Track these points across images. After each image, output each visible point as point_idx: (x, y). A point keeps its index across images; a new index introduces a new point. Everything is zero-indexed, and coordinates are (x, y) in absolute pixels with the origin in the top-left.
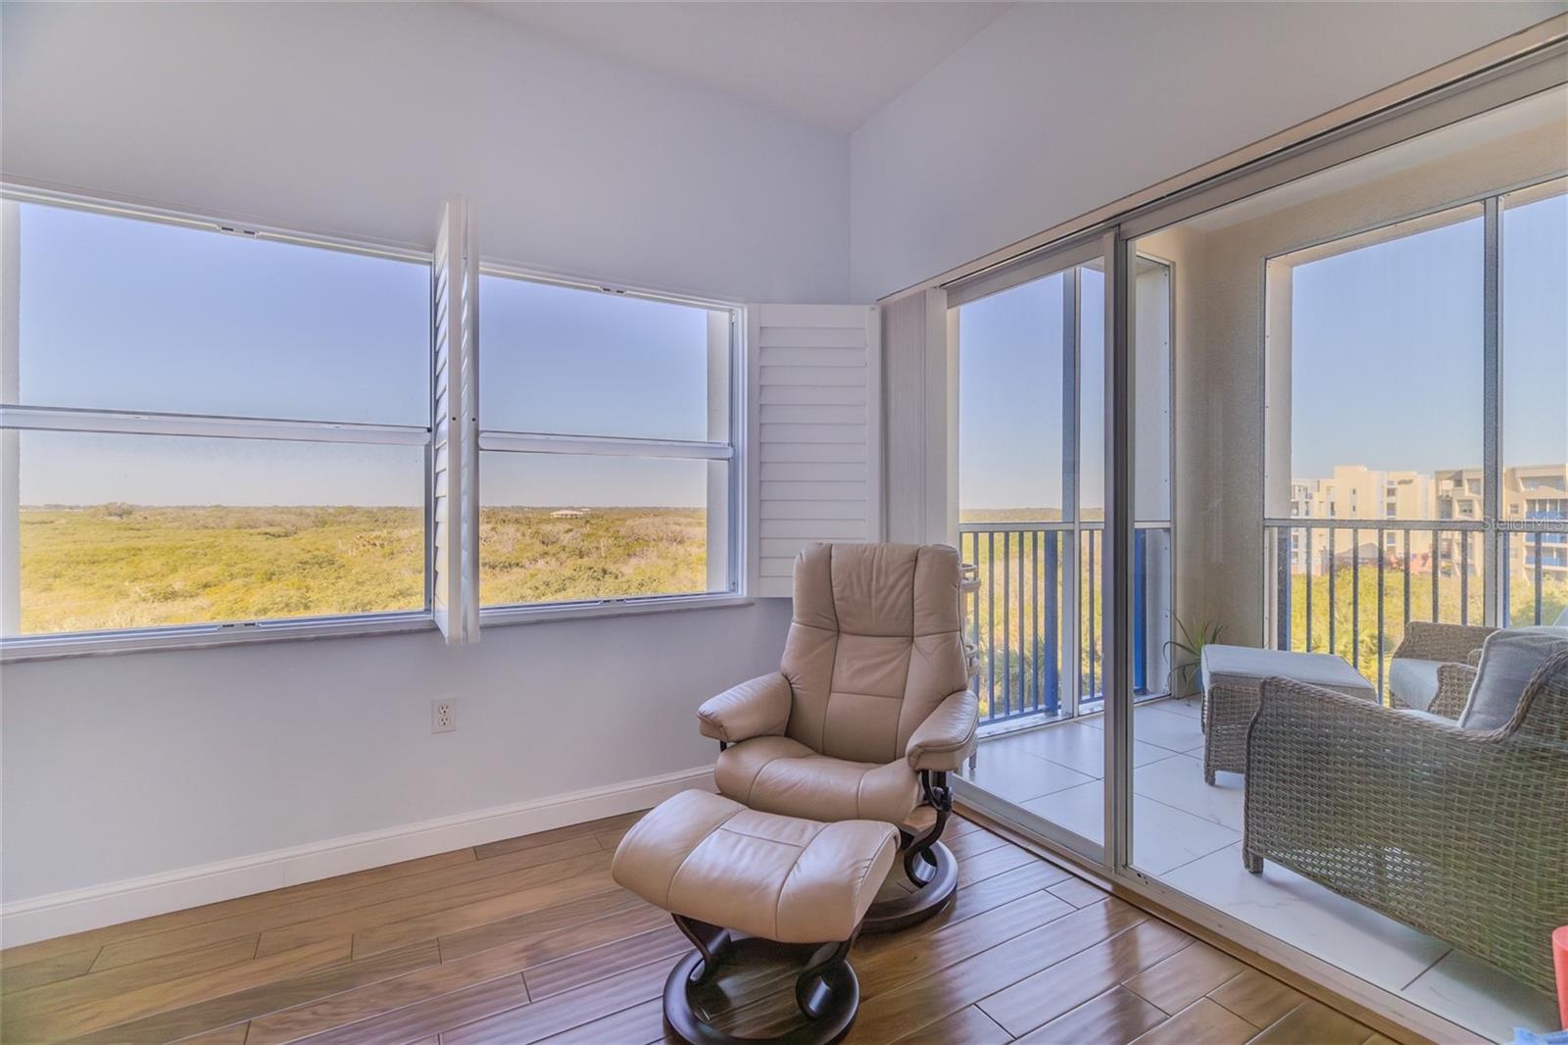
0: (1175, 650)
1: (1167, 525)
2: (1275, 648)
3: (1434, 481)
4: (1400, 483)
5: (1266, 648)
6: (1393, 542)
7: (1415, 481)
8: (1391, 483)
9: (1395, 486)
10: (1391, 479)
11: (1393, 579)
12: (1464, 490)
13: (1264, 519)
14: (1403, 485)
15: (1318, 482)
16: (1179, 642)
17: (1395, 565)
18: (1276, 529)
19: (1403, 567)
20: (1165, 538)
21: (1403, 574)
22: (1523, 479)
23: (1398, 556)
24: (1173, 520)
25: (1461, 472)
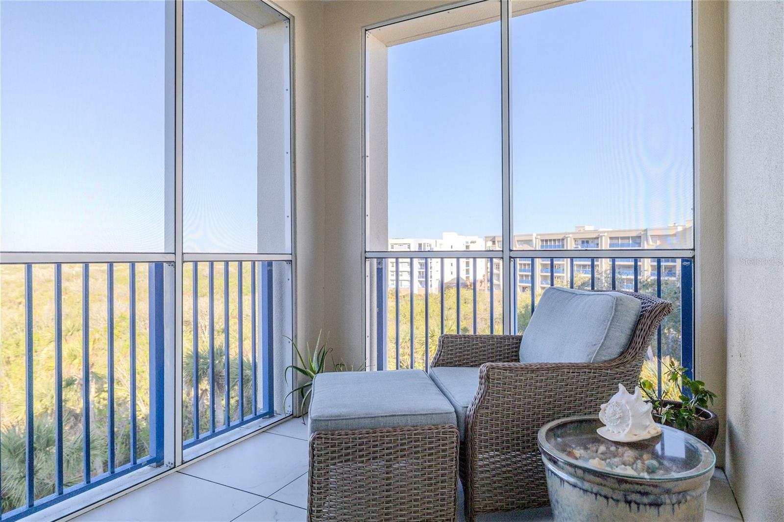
0: (296, 374)
1: (289, 258)
2: (375, 368)
3: (484, 242)
4: (471, 242)
5: (368, 369)
6: (469, 274)
7: (477, 242)
8: (467, 242)
9: (469, 244)
10: (467, 241)
11: (467, 294)
12: (496, 246)
13: (365, 252)
14: (473, 244)
15: (436, 241)
16: (299, 366)
17: (469, 286)
18: (375, 261)
19: (472, 287)
20: (287, 268)
21: (472, 291)
22: (518, 241)
23: (471, 281)
24: (294, 253)
25: (495, 237)
